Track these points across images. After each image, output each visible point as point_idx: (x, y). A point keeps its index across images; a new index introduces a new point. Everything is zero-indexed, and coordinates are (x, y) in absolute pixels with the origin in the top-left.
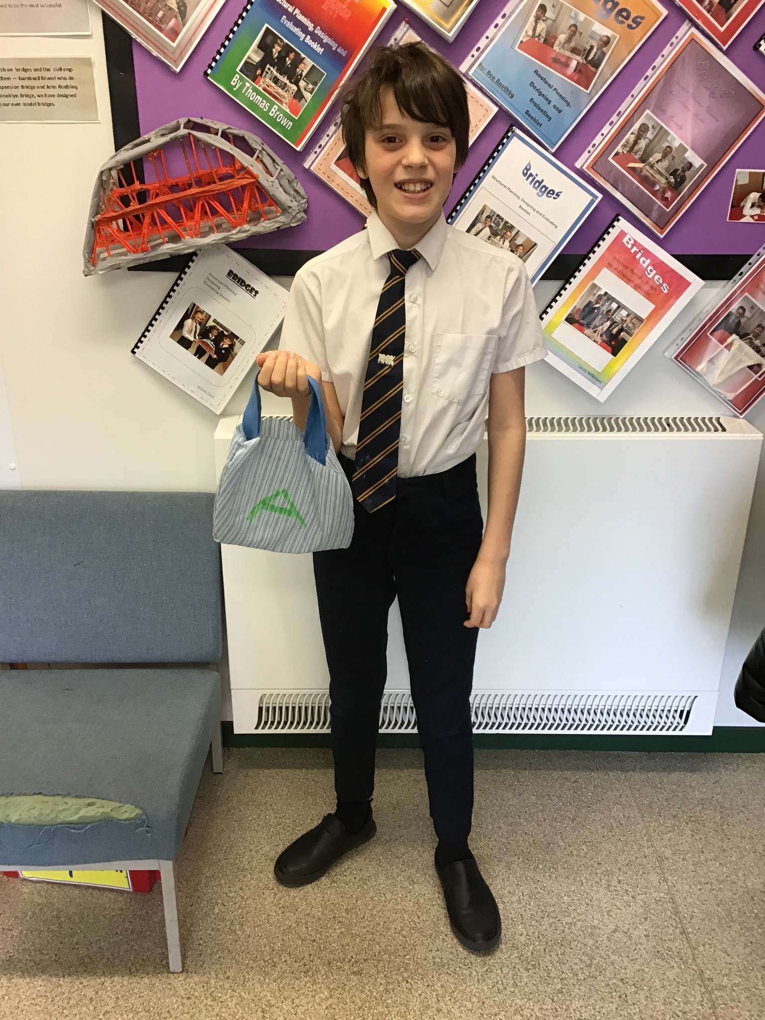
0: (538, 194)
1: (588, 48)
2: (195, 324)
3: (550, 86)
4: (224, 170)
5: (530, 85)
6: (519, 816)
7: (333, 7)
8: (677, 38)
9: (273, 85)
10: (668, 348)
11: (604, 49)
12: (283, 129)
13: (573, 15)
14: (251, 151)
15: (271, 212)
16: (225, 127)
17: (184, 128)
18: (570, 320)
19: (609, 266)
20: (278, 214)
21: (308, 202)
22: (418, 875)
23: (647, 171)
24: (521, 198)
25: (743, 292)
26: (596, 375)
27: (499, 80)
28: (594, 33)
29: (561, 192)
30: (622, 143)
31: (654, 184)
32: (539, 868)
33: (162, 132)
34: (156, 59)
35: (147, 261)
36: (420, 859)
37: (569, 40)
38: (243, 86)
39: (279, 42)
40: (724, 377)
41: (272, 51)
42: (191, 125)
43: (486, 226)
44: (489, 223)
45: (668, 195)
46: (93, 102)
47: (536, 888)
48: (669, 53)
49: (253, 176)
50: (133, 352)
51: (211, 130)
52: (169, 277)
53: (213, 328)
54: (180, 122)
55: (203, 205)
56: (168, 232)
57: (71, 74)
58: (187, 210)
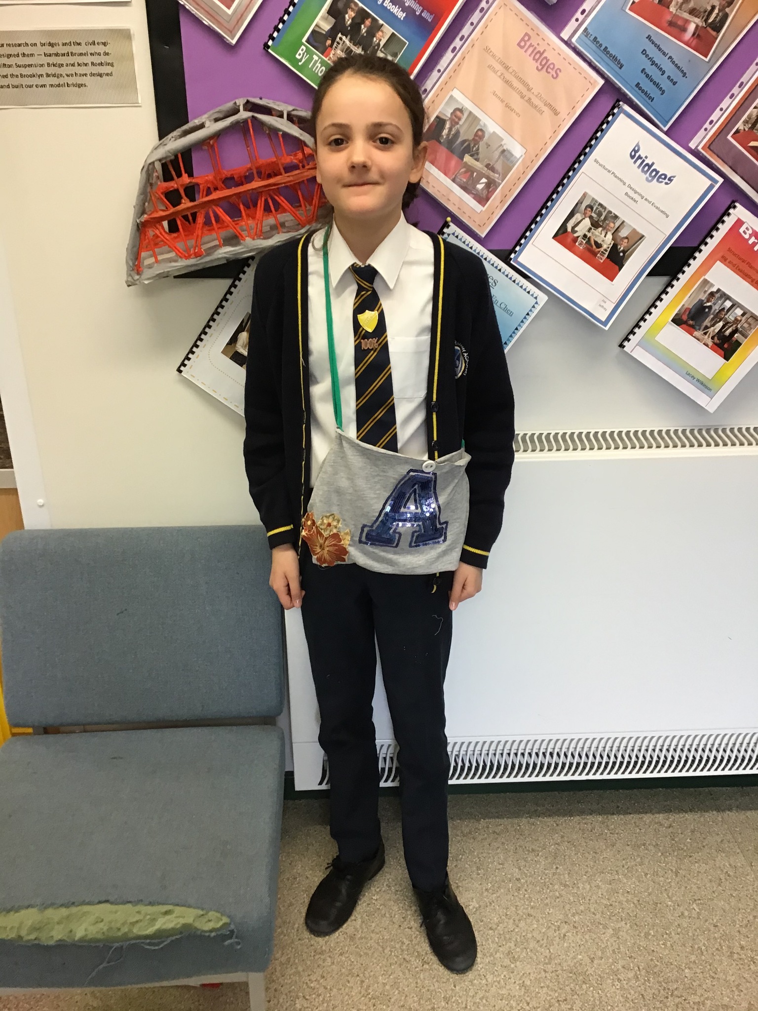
0: (647, 179)
1: (709, 8)
3: (664, 54)
4: (289, 159)
5: (642, 52)
6: (617, 872)
11: (727, 10)
16: (290, 108)
17: (245, 110)
18: (677, 321)
19: (724, 260)
22: (518, 950)
24: (627, 184)
26: (705, 382)
27: (606, 48)
29: (674, 177)
30: (744, 118)
32: (650, 934)
34: (209, 29)
35: (200, 267)
36: (517, 930)
38: (311, 58)
39: (353, 6)
41: (344, 18)
42: (250, 106)
43: (585, 217)
44: (590, 213)
46: (131, 83)
47: (652, 960)
50: (180, 371)
51: (273, 113)
54: (238, 104)
55: (266, 201)
56: (224, 233)
57: (106, 49)
58: (247, 207)
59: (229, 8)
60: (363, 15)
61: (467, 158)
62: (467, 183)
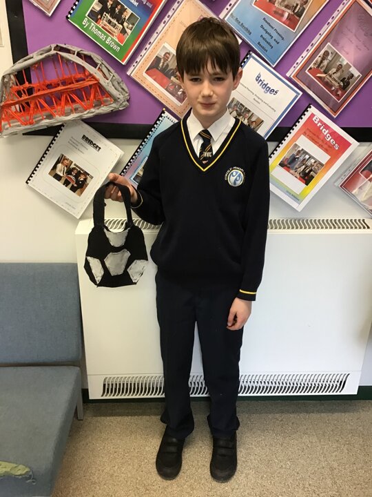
0: (264, 91)
1: (295, 5)
2: (63, 166)
3: (272, 28)
4: (79, 76)
5: (261, 27)
9: (108, 24)
10: (337, 180)
11: (304, 6)
12: (114, 51)
14: (94, 64)
15: (107, 101)
16: (79, 50)
17: (54, 50)
18: (282, 165)
19: (305, 134)
20: (112, 103)
21: (129, 95)
23: (328, 79)
24: (254, 94)
26: (296, 195)
27: (242, 24)
29: (278, 91)
30: (313, 61)
31: (331, 86)
33: (42, 52)
34: (37, 8)
35: (33, 130)
38: (90, 25)
41: (107, 4)
42: (58, 48)
43: (234, 110)
44: (236, 108)
48: (342, 9)
49: (96, 80)
50: (27, 183)
51: (71, 51)
52: (48, 139)
53: (74, 169)
54: (52, 47)
55: (66, 96)
56: (45, 113)
58: (56, 100)
60: (116, 3)
61: (172, 78)
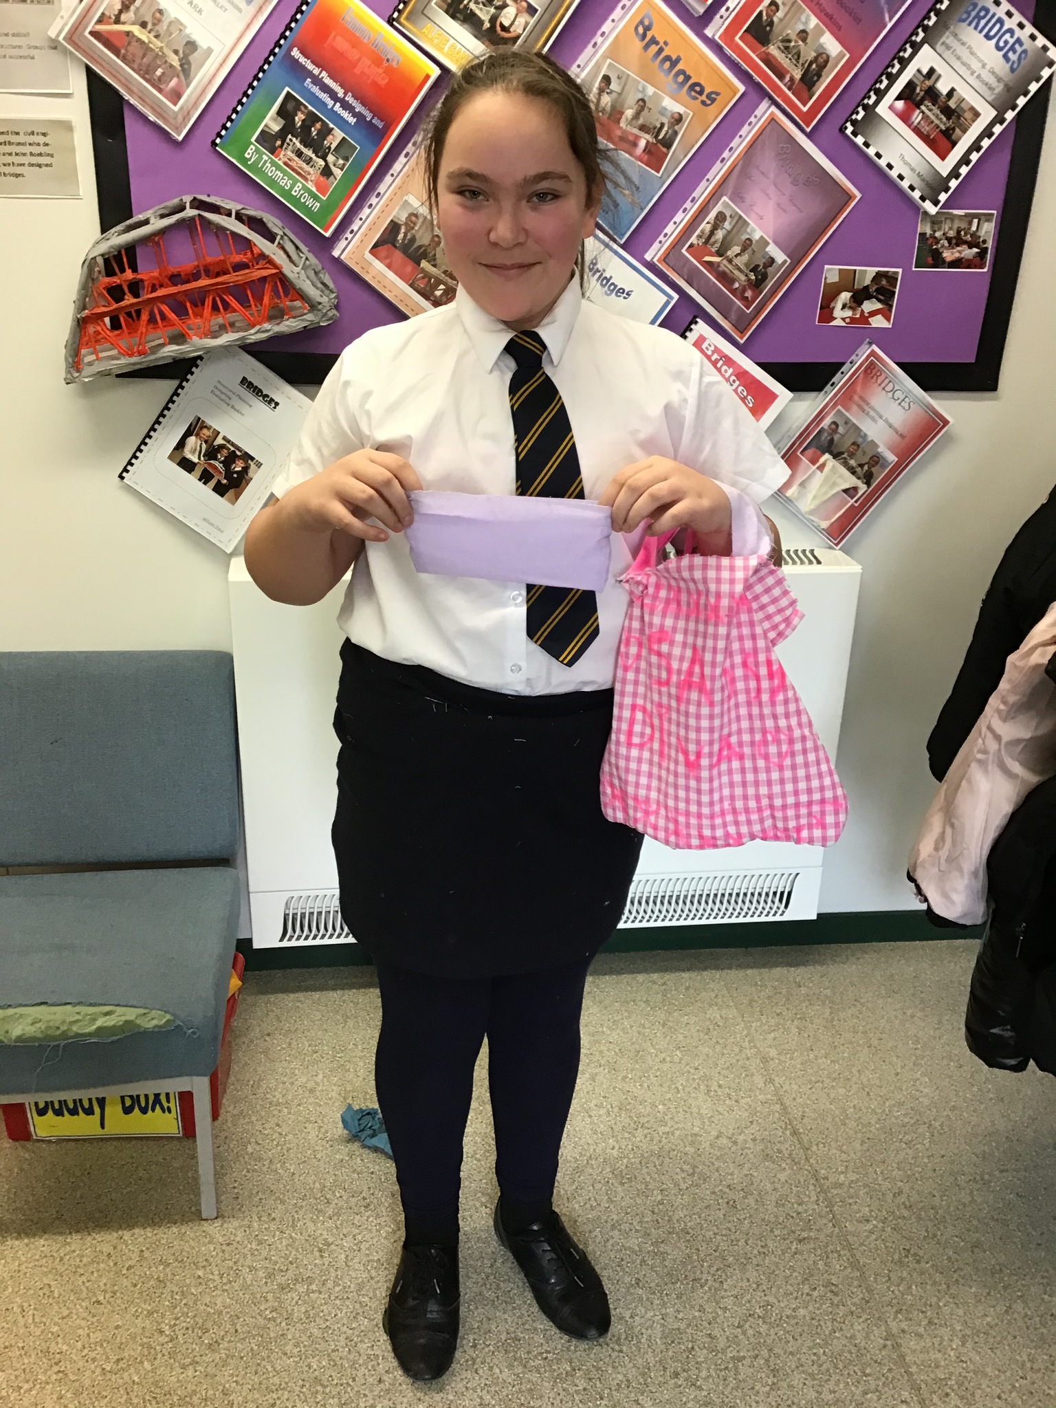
0: (605, 291)
1: (659, 126)
2: (199, 442)
4: (239, 258)
7: (366, 70)
8: (756, 117)
9: (296, 159)
11: (676, 128)
12: (308, 210)
13: (641, 89)
14: (271, 237)
15: (294, 308)
16: (239, 207)
17: (192, 207)
20: (306, 311)
21: (338, 297)
23: (725, 266)
25: (835, 405)
28: (665, 109)
29: (632, 291)
30: (698, 232)
31: (733, 281)
33: (164, 212)
34: (154, 125)
35: (144, 366)
37: (637, 116)
38: (260, 159)
39: (303, 108)
40: (817, 502)
42: (196, 204)
45: (749, 294)
46: (72, 174)
47: (626, 1099)
48: (748, 133)
49: (276, 266)
50: (121, 477)
51: (222, 211)
52: (169, 385)
53: (221, 447)
54: (185, 201)
55: (214, 299)
56: (170, 331)
57: (46, 139)
58: (195, 305)
59: (175, 104)
60: (312, 119)
61: (424, 264)
62: (424, 288)
